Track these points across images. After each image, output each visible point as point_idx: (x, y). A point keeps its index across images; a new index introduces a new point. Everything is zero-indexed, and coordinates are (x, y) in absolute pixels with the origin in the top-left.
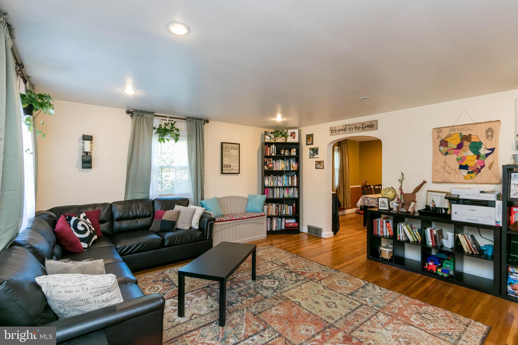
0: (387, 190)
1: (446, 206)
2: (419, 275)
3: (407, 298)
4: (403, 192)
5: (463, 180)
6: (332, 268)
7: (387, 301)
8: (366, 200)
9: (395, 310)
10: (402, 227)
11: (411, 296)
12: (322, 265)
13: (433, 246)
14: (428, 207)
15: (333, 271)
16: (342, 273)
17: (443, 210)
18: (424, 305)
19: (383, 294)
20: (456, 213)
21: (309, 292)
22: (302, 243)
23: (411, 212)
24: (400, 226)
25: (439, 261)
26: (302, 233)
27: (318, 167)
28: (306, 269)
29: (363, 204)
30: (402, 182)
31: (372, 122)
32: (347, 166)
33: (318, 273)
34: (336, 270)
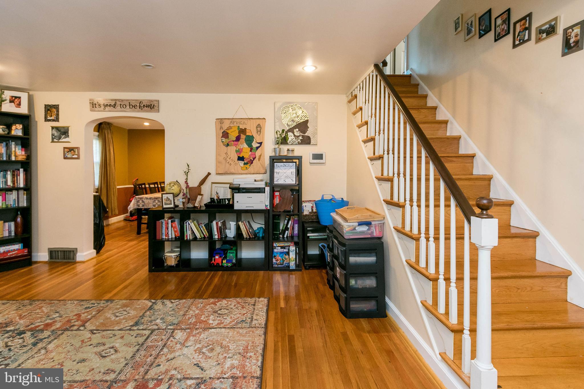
0: (172, 185)
1: (229, 196)
2: (207, 272)
3: (201, 300)
4: (189, 186)
5: (240, 171)
6: (101, 300)
7: (182, 313)
8: (141, 201)
9: (192, 320)
10: (189, 224)
11: (204, 297)
12: (83, 300)
13: (218, 238)
14: (212, 200)
15: (103, 303)
16: (118, 301)
17: (226, 200)
18: (218, 302)
19: (176, 307)
20: (238, 202)
21: (65, 350)
22: (38, 278)
23: (198, 207)
24: (187, 223)
25: (224, 253)
26: (36, 262)
27: (69, 156)
28: (54, 316)
29: (136, 207)
30: (187, 175)
31: (152, 101)
32: (111, 160)
33: (79, 315)
34: (107, 301)
